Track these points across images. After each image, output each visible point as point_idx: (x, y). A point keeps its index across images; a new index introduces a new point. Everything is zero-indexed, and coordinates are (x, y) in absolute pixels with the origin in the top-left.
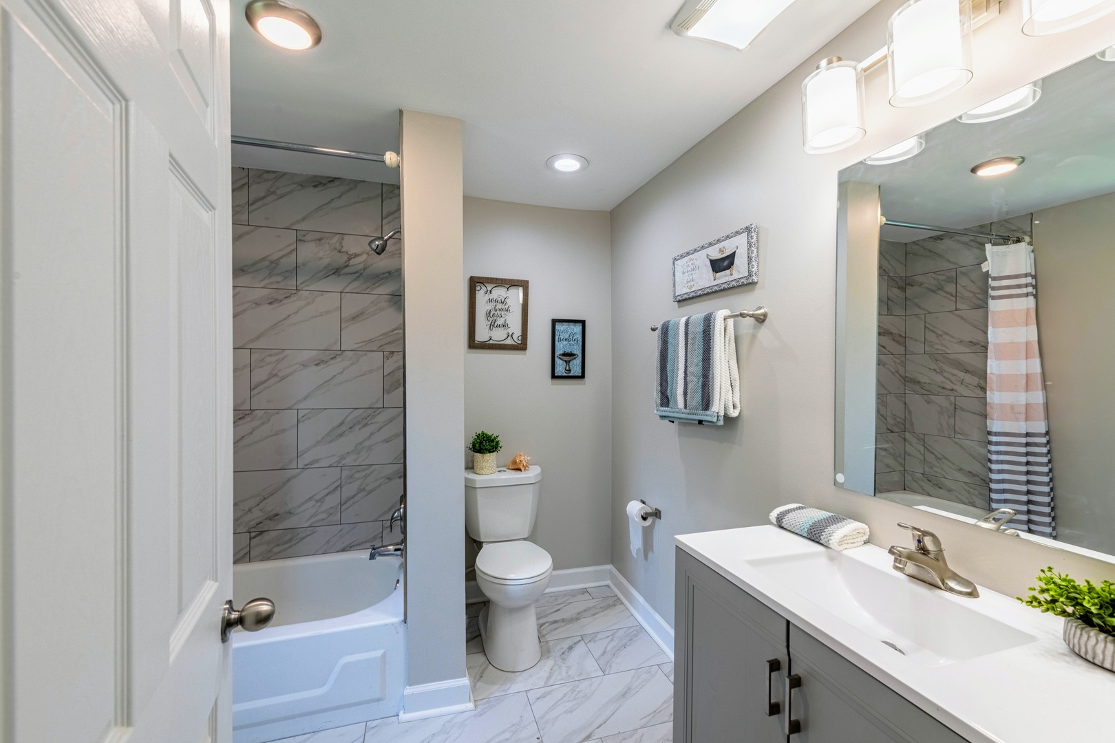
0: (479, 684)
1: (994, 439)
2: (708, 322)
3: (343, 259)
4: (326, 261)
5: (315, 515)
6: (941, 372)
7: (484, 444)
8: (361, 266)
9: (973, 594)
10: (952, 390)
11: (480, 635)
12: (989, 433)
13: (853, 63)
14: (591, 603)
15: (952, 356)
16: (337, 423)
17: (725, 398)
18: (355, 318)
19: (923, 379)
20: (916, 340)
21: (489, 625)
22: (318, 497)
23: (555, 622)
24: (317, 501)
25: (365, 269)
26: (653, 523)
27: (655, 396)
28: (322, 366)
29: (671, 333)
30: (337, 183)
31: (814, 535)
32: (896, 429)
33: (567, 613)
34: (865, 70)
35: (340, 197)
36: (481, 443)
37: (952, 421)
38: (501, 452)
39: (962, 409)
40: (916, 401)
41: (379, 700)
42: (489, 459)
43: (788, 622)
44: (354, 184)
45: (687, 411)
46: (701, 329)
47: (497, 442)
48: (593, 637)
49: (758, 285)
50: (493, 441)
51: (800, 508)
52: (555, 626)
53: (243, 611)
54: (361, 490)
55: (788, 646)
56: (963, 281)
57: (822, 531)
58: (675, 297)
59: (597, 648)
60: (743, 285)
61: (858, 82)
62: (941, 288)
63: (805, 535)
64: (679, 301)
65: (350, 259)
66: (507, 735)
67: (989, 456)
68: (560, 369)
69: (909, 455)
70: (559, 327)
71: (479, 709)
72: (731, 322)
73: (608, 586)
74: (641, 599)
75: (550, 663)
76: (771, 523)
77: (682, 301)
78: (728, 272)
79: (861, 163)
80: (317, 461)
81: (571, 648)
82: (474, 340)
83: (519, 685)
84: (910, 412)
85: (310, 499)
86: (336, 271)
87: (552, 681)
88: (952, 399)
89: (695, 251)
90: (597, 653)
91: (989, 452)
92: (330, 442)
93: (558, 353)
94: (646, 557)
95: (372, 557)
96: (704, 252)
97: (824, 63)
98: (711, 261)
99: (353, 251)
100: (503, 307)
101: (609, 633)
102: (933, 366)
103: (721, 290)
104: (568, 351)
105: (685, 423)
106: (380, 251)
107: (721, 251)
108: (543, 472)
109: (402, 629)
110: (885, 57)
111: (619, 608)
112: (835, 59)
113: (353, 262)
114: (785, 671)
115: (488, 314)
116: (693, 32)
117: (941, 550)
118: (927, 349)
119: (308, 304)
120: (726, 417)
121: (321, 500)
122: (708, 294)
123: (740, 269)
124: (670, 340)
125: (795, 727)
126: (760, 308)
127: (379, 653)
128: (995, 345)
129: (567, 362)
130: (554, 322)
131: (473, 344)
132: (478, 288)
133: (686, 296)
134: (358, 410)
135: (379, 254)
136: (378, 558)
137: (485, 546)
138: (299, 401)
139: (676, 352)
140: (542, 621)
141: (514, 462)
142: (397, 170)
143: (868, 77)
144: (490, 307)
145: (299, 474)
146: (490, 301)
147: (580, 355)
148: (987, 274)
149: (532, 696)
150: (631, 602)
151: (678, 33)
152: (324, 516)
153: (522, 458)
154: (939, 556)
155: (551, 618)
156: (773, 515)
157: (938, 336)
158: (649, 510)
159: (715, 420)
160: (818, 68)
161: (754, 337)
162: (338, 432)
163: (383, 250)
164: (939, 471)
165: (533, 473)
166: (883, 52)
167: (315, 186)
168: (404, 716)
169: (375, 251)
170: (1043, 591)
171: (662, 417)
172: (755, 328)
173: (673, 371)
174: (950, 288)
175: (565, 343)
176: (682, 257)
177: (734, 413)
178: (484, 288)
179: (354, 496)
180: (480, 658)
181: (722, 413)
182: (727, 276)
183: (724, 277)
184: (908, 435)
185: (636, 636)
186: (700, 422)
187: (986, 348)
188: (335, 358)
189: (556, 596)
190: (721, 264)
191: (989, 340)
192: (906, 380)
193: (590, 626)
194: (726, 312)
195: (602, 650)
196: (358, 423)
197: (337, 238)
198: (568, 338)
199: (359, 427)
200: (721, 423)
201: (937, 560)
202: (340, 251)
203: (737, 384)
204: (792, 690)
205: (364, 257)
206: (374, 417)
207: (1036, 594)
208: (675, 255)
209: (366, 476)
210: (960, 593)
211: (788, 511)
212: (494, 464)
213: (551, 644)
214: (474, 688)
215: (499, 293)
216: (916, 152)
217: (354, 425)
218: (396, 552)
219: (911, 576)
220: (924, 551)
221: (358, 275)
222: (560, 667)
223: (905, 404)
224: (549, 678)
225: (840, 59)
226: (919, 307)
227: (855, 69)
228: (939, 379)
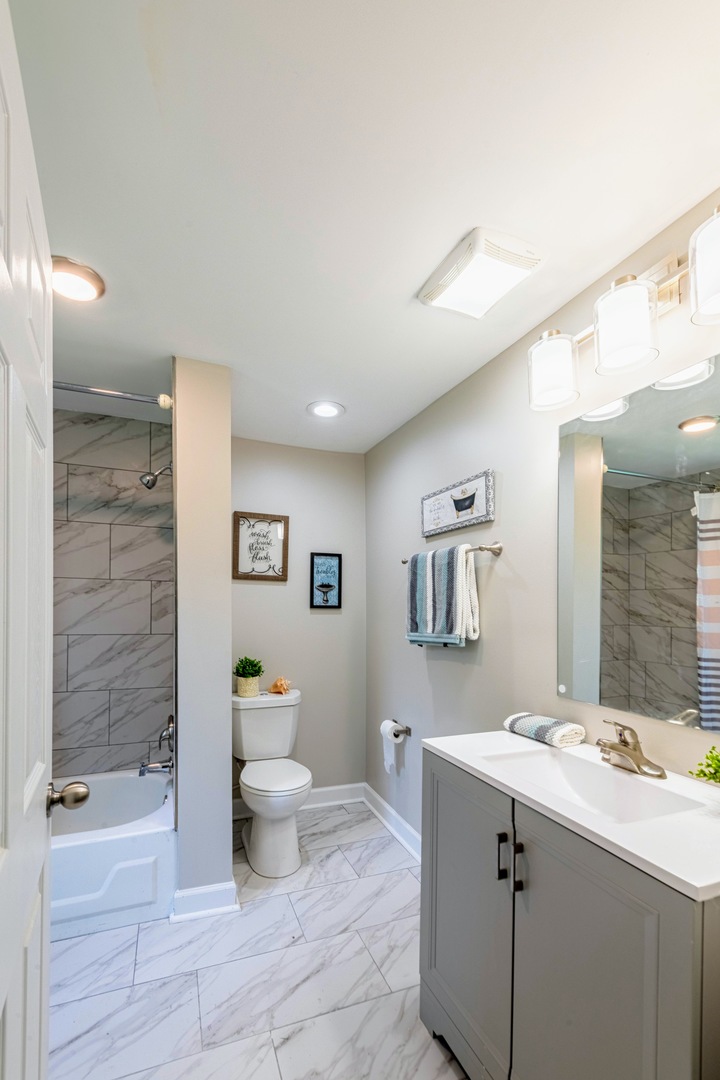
0: (244, 889)
1: (703, 664)
2: (451, 555)
3: (111, 493)
4: (97, 494)
5: (84, 736)
6: (659, 606)
7: (247, 669)
8: (130, 500)
9: (662, 776)
10: (669, 622)
11: (244, 847)
12: (699, 659)
13: (570, 336)
14: (347, 818)
15: (669, 592)
16: (108, 647)
17: (466, 623)
18: (124, 548)
19: (644, 612)
20: (638, 577)
21: (252, 838)
22: (86, 719)
23: (314, 834)
24: (86, 723)
25: (133, 502)
26: (405, 740)
27: (407, 623)
28: (92, 594)
29: (419, 565)
30: (107, 420)
31: (540, 736)
32: (619, 657)
33: (325, 826)
34: (579, 342)
35: (110, 434)
36: (244, 668)
37: (669, 649)
38: (264, 676)
39: (678, 640)
40: (638, 631)
41: (150, 903)
42: (252, 683)
43: (513, 799)
44: (124, 422)
45: (434, 635)
46: (445, 561)
47: (260, 667)
48: (349, 847)
49: (494, 523)
50: (255, 666)
51: (529, 716)
52: (314, 837)
53: (63, 792)
54: (128, 712)
55: (513, 821)
56: (677, 524)
57: (547, 731)
58: (423, 533)
59: (353, 856)
60: (482, 523)
61: (573, 351)
62: (658, 530)
63: (533, 736)
64: (427, 537)
65: (119, 493)
66: (271, 931)
67: (700, 680)
68: (319, 599)
69: (633, 681)
70: (317, 560)
71: (245, 910)
72: (471, 555)
73: (362, 802)
74: (393, 812)
75: (309, 869)
76: (505, 730)
77: (430, 537)
78: (469, 510)
79: (578, 419)
80: (86, 685)
81: (328, 856)
82: (238, 571)
83: (281, 889)
84: (633, 643)
85: (79, 721)
86: (106, 504)
87: (311, 885)
88: (669, 629)
89: (441, 492)
90: (353, 861)
91: (699, 675)
92: (99, 666)
93: (316, 584)
94: (398, 773)
95: (142, 774)
96: (449, 493)
97: (545, 334)
98: (455, 501)
99: (122, 484)
100: (265, 540)
101: (364, 843)
102: (653, 601)
103: (464, 527)
104: (326, 582)
105: (432, 646)
106: (150, 486)
107: (463, 492)
108: (302, 696)
109: (173, 836)
110: (592, 334)
111: (374, 821)
112: (554, 332)
113: (123, 495)
114: (511, 841)
115: (251, 548)
116: (437, 302)
117: (638, 742)
118: (648, 585)
119: (79, 534)
120: (467, 640)
121: (90, 722)
122: (452, 530)
123: (478, 510)
124: (419, 572)
125: (519, 886)
126: (496, 543)
127: (151, 859)
128: (703, 581)
129: (325, 593)
130: (313, 555)
131: (237, 576)
132: (241, 523)
133: (433, 532)
134: (125, 637)
135: (149, 488)
136: (148, 775)
137: (248, 764)
138: (70, 627)
139: (424, 582)
140: (302, 834)
141: (276, 686)
142: (170, 411)
143: (582, 347)
144: (252, 540)
145: (68, 697)
146: (253, 534)
147: (337, 587)
148: (695, 519)
149: (293, 898)
150: (382, 814)
151: (424, 303)
152: (93, 737)
153: (283, 682)
154: (637, 747)
155: (309, 831)
156: (507, 723)
157: (657, 573)
158: (400, 728)
159: (458, 642)
160: (541, 338)
161: (491, 568)
162: (106, 658)
163: (154, 484)
164: (658, 695)
165: (292, 697)
166: (590, 330)
167: (86, 423)
168: (174, 918)
169: (146, 485)
170: (709, 766)
171: (412, 642)
172: (492, 560)
173: (422, 600)
174: (667, 530)
175: (323, 575)
176: (429, 497)
177: (474, 637)
178: (247, 522)
179: (123, 718)
180: (245, 867)
181: (464, 636)
182: (467, 514)
183: (466, 516)
184: (632, 663)
185: (388, 844)
186: (445, 645)
187: (696, 583)
188: (104, 586)
189: (313, 812)
190: (462, 505)
191: (699, 576)
192: (630, 613)
193: (346, 837)
194: (467, 546)
195: (357, 858)
196: (127, 648)
197: (107, 472)
198: (326, 571)
199: (128, 652)
200: (463, 645)
201: (635, 749)
202: (109, 485)
203: (477, 611)
204: (517, 855)
205: (133, 491)
206: (142, 643)
207: (703, 768)
208: (423, 495)
209: (134, 700)
210: (652, 775)
211: (520, 718)
212: (257, 688)
213: (310, 853)
214: (239, 892)
215: (261, 527)
216: (621, 412)
217: (123, 650)
218: (164, 769)
219: (615, 765)
220: (625, 743)
221: (128, 508)
222: (319, 873)
223: (629, 634)
224: (308, 883)
225: (558, 332)
226: (640, 546)
227: (571, 341)
228: (657, 612)
